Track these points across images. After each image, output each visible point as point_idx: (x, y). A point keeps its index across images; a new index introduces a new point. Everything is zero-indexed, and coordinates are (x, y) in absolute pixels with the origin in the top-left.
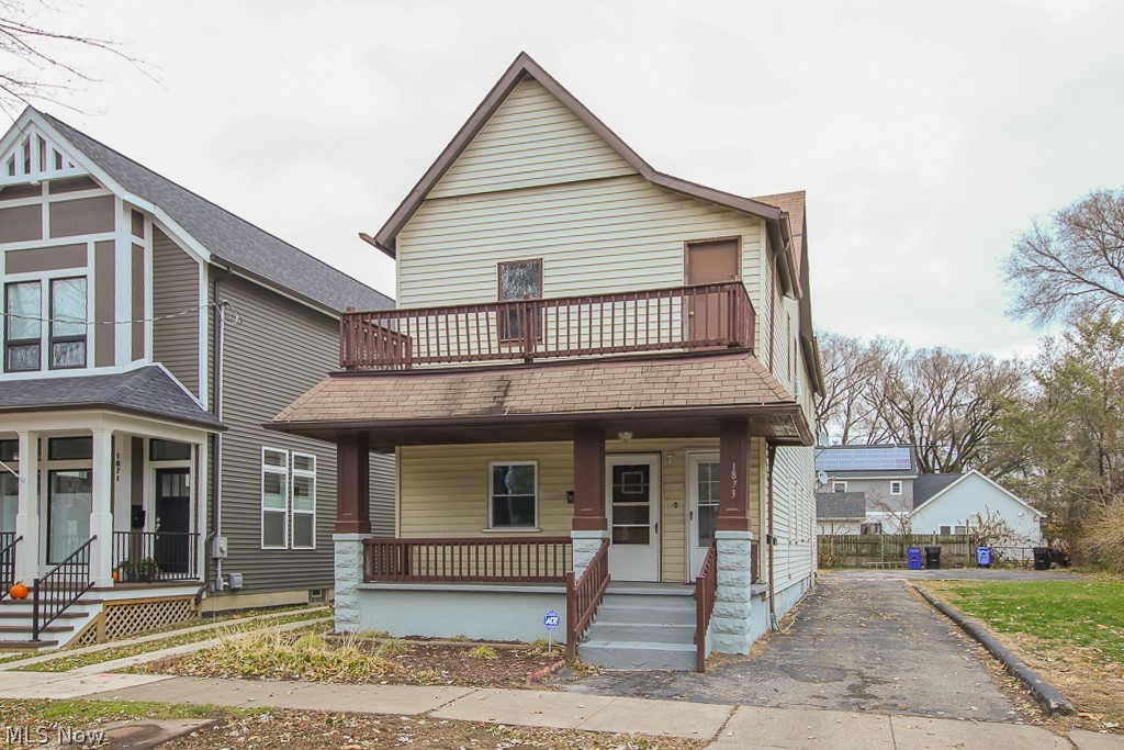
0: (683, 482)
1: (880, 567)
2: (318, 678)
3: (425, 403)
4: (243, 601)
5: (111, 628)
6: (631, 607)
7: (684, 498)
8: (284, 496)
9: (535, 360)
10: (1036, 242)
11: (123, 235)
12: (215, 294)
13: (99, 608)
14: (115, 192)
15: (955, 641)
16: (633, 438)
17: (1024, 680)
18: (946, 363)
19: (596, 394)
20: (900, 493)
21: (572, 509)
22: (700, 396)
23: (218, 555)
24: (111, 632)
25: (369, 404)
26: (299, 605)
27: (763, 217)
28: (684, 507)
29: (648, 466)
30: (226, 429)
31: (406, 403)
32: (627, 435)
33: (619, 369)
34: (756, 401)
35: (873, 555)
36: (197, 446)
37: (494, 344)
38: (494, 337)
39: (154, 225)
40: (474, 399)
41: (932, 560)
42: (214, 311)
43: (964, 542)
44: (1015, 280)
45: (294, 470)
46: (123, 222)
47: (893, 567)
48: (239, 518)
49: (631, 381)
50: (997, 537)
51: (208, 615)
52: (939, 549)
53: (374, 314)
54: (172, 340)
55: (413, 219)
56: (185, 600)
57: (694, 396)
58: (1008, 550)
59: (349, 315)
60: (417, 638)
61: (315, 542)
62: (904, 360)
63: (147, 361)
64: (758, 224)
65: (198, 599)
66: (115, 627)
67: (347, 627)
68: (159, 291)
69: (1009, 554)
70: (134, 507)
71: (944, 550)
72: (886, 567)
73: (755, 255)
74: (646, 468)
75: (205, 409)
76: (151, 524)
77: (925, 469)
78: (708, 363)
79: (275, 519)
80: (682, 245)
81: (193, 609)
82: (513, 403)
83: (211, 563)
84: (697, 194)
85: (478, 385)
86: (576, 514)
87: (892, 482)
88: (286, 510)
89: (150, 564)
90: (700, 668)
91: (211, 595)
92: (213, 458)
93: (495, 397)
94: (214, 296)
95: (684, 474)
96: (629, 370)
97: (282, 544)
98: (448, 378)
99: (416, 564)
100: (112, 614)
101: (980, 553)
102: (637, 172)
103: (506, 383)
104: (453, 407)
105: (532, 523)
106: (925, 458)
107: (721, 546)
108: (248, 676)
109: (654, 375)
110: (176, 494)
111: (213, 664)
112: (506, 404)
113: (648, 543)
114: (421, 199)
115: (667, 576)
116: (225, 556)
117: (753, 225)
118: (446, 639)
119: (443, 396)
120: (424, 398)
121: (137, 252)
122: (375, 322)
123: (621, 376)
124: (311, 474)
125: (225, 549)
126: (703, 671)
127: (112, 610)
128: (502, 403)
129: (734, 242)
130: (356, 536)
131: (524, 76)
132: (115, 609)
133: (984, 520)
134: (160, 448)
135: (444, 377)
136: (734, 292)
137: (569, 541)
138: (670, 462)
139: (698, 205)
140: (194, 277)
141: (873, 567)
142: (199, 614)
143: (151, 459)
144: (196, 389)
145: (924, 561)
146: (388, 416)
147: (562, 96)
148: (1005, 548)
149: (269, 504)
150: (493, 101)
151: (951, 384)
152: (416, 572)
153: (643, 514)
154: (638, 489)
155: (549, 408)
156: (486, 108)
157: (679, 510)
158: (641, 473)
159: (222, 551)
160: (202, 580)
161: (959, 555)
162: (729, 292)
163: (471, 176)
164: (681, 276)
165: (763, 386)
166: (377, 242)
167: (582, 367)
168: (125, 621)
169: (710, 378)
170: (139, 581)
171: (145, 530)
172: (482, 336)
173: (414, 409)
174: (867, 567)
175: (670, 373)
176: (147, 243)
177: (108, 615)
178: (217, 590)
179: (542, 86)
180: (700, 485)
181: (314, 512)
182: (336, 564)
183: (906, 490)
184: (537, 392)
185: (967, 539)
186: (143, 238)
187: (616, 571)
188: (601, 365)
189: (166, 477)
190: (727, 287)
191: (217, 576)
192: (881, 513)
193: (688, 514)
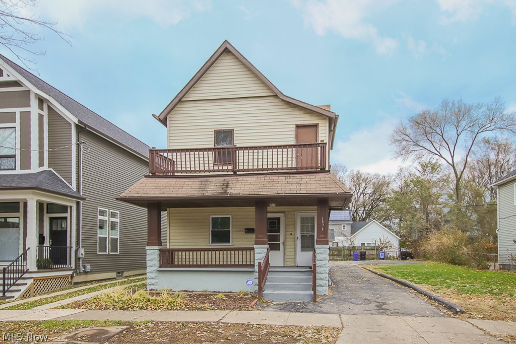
0: (294, 225)
1: (342, 260)
2: (156, 309)
3: (191, 190)
4: (90, 277)
5: (36, 290)
6: (281, 277)
7: (295, 232)
8: (106, 229)
9: (238, 173)
10: (401, 129)
11: (34, 108)
12: (78, 138)
13: (31, 281)
14: (32, 89)
15: (399, 288)
16: (276, 206)
17: (439, 301)
18: (361, 176)
19: (267, 188)
20: (346, 230)
21: (254, 236)
22: (312, 190)
23: (81, 256)
24: (36, 292)
25: (165, 190)
26: (113, 278)
27: (328, 116)
28: (295, 235)
29: (279, 218)
30: (85, 199)
31: (182, 190)
32: (273, 205)
33: (275, 177)
34: (335, 192)
35: (339, 255)
36: (71, 207)
37: (211, 165)
38: (211, 162)
39: (48, 105)
40: (213, 189)
41: (363, 257)
42: (78, 145)
43: (375, 250)
44: (394, 144)
45: (110, 218)
46: (34, 103)
47: (347, 260)
48: (89, 240)
49: (281, 183)
50: (386, 247)
51: (76, 284)
52: (365, 252)
53: (161, 151)
54: (58, 159)
55: (175, 109)
56: (66, 277)
57: (309, 190)
58: (391, 253)
59: (153, 150)
60: (186, 291)
61: (119, 251)
62: (346, 175)
63: (45, 167)
64: (326, 119)
65: (72, 277)
66: (38, 290)
67: (152, 287)
68: (51, 135)
69: (391, 254)
70: (40, 235)
71: (367, 253)
72: (345, 260)
73: (324, 132)
74: (278, 219)
75: (75, 190)
76: (47, 242)
77: (354, 220)
78: (313, 176)
79: (103, 240)
80: (294, 126)
81: (70, 281)
82: (231, 191)
83: (78, 260)
84: (301, 105)
85: (214, 183)
86: (256, 238)
87: (342, 225)
88: (107, 236)
89: (48, 260)
90: (315, 301)
91: (77, 274)
92: (78, 213)
93: (222, 188)
94: (78, 140)
95: (295, 222)
96: (280, 178)
97: (106, 251)
98: (200, 179)
99: (176, 260)
100: (36, 284)
101: (381, 254)
102: (276, 95)
103: (227, 182)
104: (204, 192)
105: (228, 241)
106: (353, 215)
107: (317, 251)
108: (122, 308)
109: (291, 180)
110: (59, 229)
111: (103, 304)
112: (228, 191)
113: (279, 250)
114: (179, 100)
115: (287, 264)
116: (84, 257)
117: (323, 119)
118: (199, 291)
119: (199, 187)
120: (190, 187)
121: (41, 117)
122: (162, 154)
123: (277, 180)
124: (117, 220)
125: (83, 254)
126: (316, 302)
127: (36, 282)
128: (226, 190)
129: (316, 126)
130: (157, 247)
131: (226, 51)
132: (38, 281)
133: (382, 241)
134: (51, 207)
135: (198, 179)
136: (324, 147)
137: (253, 249)
138: (289, 216)
139: (301, 110)
140: (69, 130)
141: (339, 260)
142: (72, 284)
143: (47, 213)
144: (70, 181)
145: (360, 257)
146: (175, 195)
147: (244, 60)
148: (390, 251)
149: (101, 234)
150: (213, 60)
151: (364, 184)
152: (176, 263)
153: (277, 238)
154: (275, 227)
155: (248, 193)
156: (210, 63)
157: (293, 236)
158: (276, 221)
159: (82, 255)
160: (74, 268)
161: (372, 255)
162: (321, 147)
163: (202, 91)
164: (294, 139)
165: (337, 186)
166: (159, 119)
167: (259, 176)
168: (42, 287)
169: (315, 182)
170: (44, 269)
171: (45, 245)
172: (207, 162)
173: (186, 192)
174: (337, 260)
175: (298, 180)
176: (45, 113)
177: (35, 284)
178: (80, 272)
179: (233, 55)
180: (301, 226)
181: (118, 237)
182: (147, 260)
183: (348, 229)
184: (241, 186)
185: (375, 248)
186: (43, 111)
187: (272, 262)
188: (268, 176)
189: (54, 221)
190: (320, 145)
191: (79, 266)
192: (343, 238)
193: (296, 238)
